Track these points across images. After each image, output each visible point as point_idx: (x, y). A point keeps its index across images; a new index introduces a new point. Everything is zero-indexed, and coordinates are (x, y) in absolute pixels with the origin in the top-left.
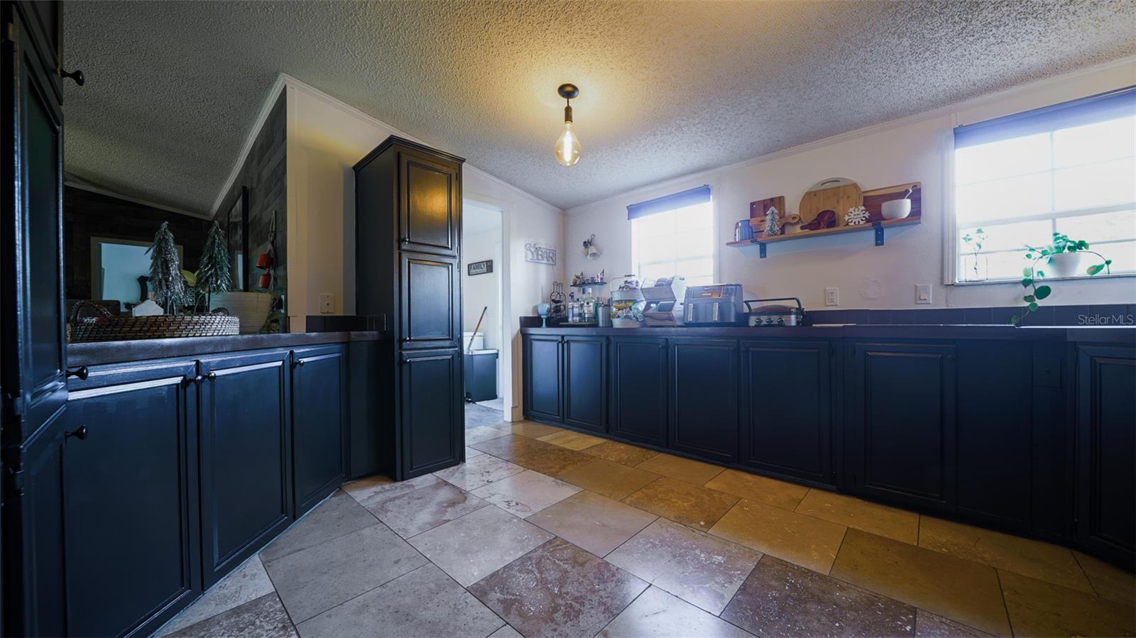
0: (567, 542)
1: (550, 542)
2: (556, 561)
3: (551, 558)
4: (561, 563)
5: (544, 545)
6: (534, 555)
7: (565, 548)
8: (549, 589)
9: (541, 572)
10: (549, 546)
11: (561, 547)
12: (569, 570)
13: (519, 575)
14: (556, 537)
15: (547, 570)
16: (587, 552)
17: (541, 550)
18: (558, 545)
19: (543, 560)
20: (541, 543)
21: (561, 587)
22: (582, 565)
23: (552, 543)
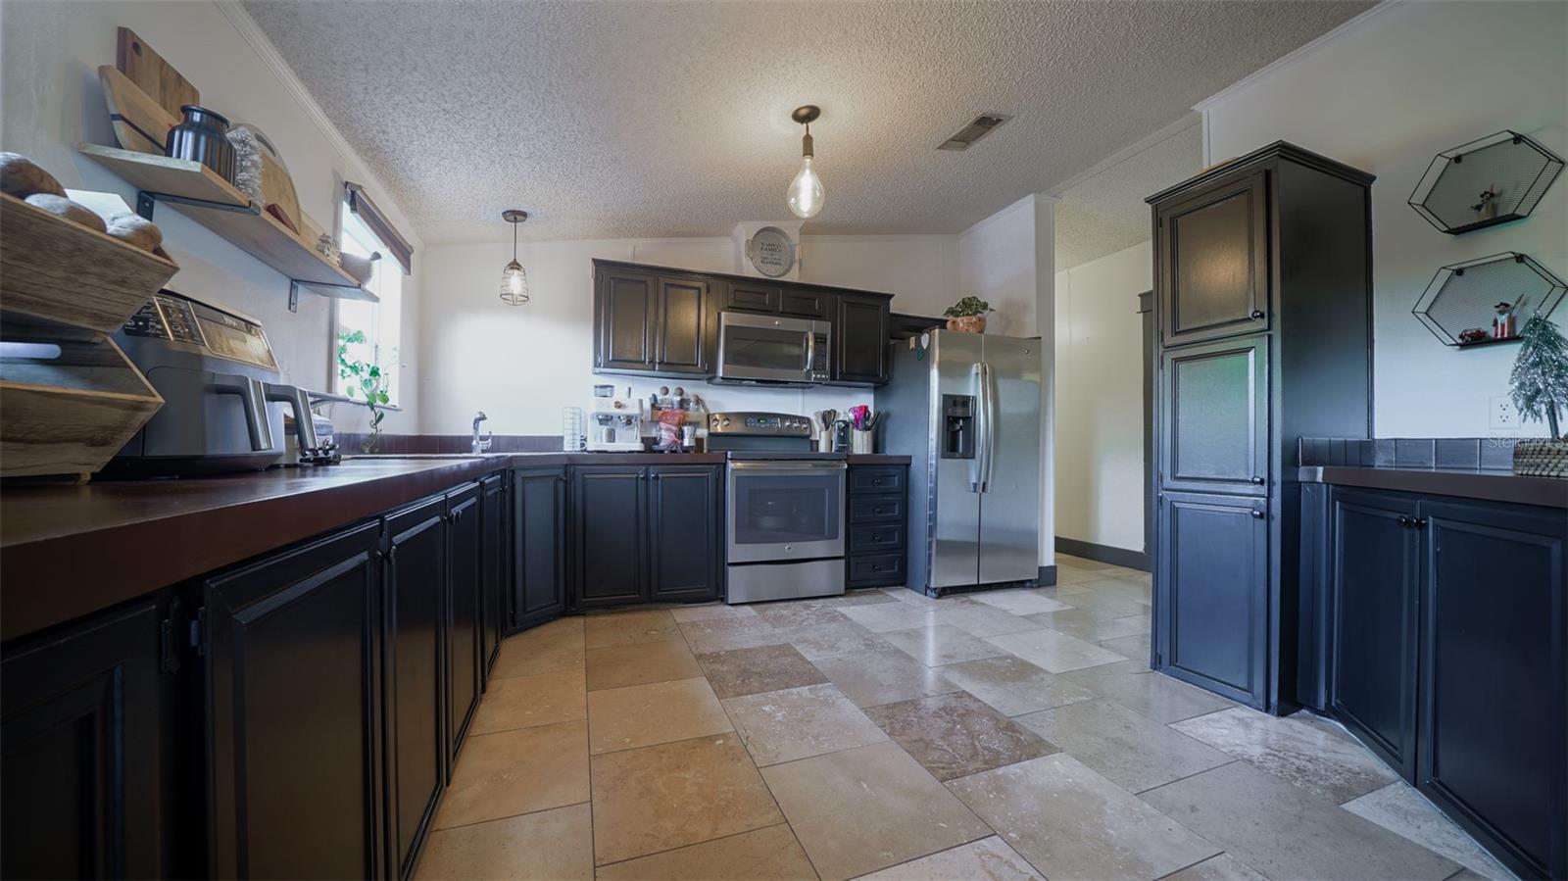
0: (929, 769)
1: (954, 776)
2: (951, 751)
3: (958, 757)
4: (945, 747)
5: (964, 774)
6: (979, 764)
7: (935, 762)
8: (967, 729)
9: (973, 744)
10: (958, 771)
11: (941, 765)
12: (938, 739)
13: (1000, 749)
14: (942, 781)
15: (966, 746)
16: (907, 751)
17: (970, 769)
18: (943, 768)
19: (968, 756)
20: (968, 778)
21: (952, 728)
22: (921, 739)
23: (952, 774)
